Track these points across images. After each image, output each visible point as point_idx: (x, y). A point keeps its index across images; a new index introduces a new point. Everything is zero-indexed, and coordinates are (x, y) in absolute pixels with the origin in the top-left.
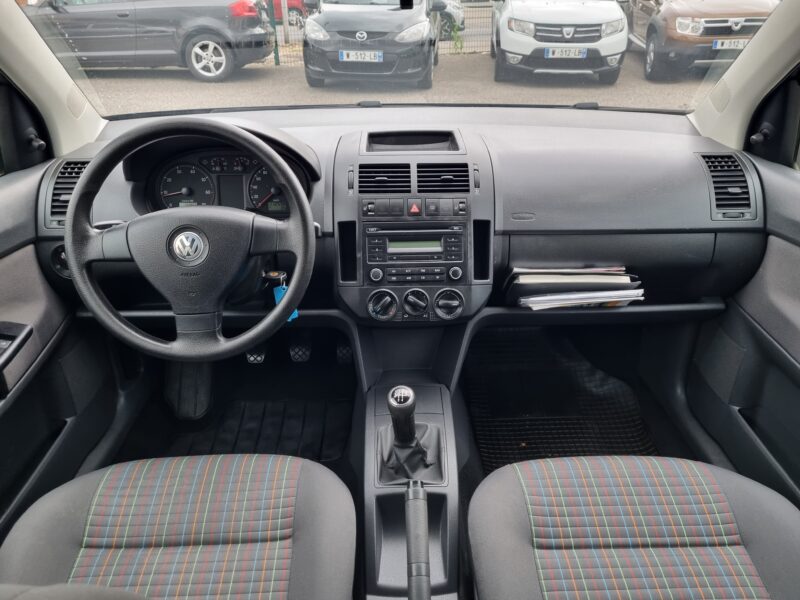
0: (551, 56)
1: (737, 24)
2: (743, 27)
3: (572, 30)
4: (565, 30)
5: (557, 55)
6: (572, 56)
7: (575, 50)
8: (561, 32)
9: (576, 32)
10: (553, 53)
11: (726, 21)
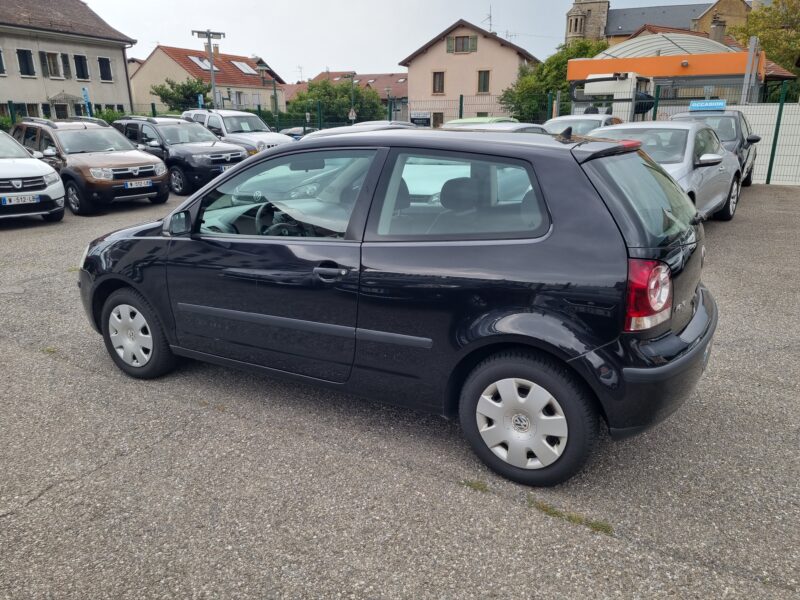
0: (8, 203)
1: (135, 171)
2: (140, 173)
3: (20, 182)
4: (13, 182)
5: (14, 202)
6: (28, 202)
7: (29, 197)
8: (10, 184)
9: (23, 183)
10: (10, 201)
11: (127, 170)
